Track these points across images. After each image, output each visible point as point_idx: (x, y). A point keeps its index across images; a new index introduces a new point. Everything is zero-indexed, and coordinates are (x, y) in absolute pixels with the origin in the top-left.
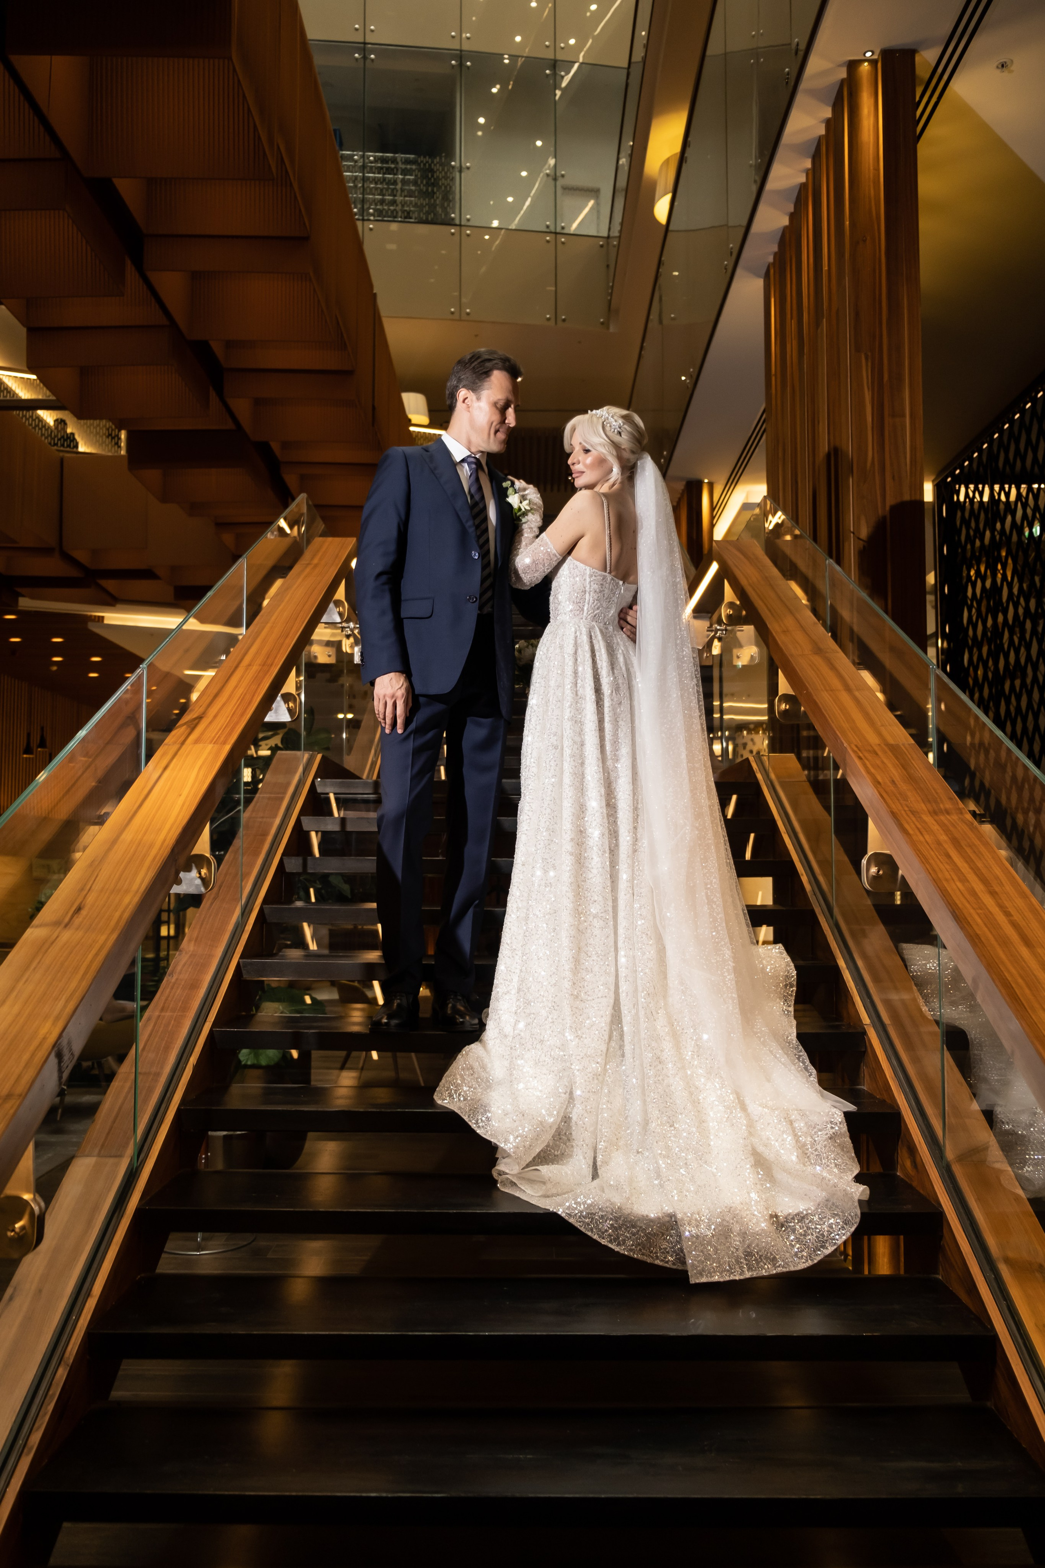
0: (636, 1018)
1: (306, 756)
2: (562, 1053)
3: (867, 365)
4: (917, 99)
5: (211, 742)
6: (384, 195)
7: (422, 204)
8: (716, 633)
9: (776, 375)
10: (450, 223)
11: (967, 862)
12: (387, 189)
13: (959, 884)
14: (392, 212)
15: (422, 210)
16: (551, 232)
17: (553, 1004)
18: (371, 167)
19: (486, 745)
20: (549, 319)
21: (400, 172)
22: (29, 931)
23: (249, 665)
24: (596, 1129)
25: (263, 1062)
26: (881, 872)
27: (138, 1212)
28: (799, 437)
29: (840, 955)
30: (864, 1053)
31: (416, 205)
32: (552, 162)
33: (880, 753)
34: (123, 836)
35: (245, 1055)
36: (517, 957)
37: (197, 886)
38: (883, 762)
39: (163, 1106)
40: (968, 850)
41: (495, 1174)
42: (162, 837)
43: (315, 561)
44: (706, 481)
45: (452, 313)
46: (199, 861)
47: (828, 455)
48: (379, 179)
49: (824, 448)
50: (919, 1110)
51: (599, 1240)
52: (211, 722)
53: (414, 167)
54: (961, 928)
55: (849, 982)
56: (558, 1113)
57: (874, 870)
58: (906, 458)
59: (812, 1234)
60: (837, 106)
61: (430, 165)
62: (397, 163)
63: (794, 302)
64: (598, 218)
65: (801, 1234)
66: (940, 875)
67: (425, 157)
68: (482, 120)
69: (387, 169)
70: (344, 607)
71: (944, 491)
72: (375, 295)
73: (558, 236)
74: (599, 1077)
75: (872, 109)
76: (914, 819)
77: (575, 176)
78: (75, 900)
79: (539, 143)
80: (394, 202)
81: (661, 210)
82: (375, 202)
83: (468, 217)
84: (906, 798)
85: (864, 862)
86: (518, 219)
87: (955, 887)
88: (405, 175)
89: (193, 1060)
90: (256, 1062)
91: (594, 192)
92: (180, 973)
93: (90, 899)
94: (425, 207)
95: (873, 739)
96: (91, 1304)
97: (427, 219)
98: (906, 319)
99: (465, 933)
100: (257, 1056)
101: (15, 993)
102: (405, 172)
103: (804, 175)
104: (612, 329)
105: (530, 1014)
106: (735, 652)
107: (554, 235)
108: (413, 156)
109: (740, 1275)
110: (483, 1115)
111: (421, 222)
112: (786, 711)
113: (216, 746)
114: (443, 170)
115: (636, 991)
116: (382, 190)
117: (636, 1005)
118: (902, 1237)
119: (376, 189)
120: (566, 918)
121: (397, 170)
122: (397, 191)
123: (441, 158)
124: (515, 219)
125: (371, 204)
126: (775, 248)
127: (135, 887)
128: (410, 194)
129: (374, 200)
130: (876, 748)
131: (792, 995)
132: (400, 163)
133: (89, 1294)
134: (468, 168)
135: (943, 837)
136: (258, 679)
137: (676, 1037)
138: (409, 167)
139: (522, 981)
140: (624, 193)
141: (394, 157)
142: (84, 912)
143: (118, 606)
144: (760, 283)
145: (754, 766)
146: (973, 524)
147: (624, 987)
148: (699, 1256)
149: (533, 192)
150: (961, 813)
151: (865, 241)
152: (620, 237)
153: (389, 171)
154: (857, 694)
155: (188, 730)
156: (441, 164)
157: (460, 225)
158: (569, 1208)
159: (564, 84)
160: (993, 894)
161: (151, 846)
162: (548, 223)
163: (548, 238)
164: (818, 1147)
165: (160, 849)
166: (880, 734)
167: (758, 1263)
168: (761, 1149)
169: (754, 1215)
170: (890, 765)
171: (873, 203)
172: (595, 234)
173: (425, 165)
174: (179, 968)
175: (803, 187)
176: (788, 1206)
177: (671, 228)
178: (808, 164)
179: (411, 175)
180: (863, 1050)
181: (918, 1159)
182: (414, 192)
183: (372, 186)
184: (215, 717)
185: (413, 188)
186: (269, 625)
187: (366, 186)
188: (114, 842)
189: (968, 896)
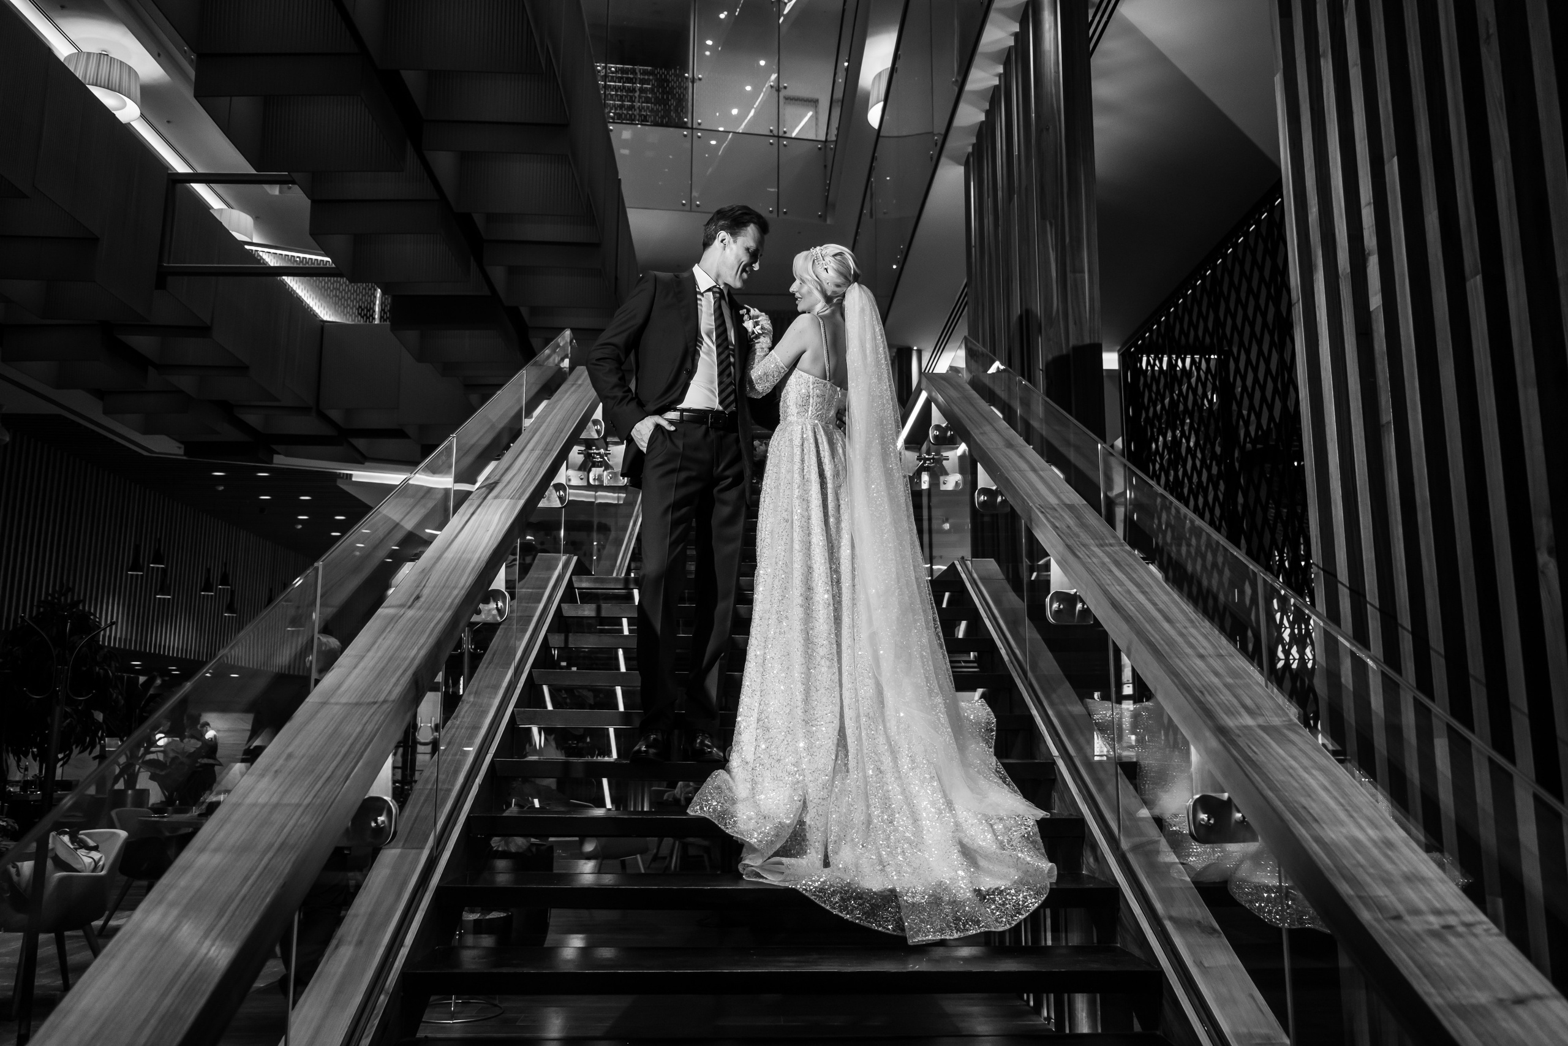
0: (859, 739)
1: (564, 558)
2: (796, 769)
3: (1051, 230)
4: (1090, 19)
5: (508, 498)
6: (623, 101)
7: (657, 110)
8: (925, 463)
9: (975, 246)
10: (684, 126)
11: (1125, 574)
12: (626, 96)
13: (1118, 587)
14: (631, 116)
15: (658, 115)
16: (774, 136)
17: (788, 729)
18: (612, 77)
19: (731, 520)
20: (771, 212)
21: (638, 81)
22: (380, 610)
23: (533, 450)
24: (826, 829)
25: (513, 849)
26: (1061, 607)
27: (439, 889)
28: (995, 297)
29: (1033, 707)
30: (1054, 780)
31: (652, 110)
32: (774, 76)
33: (1059, 509)
34: (445, 555)
35: (496, 843)
36: (756, 697)
37: (494, 616)
38: (1061, 515)
39: (456, 813)
40: (1127, 568)
41: (740, 868)
42: (477, 556)
43: (580, 382)
44: (915, 348)
45: (684, 205)
46: (497, 595)
47: (1021, 317)
48: (619, 87)
49: (1017, 310)
50: (1099, 815)
51: (831, 910)
52: (506, 486)
53: (651, 77)
54: (1118, 612)
55: (1041, 726)
56: (794, 816)
57: (1055, 606)
58: (1085, 307)
59: (1010, 904)
60: (1024, 23)
61: (666, 76)
62: (636, 74)
63: (991, 183)
64: (817, 124)
65: (1000, 904)
66: (1103, 582)
67: (661, 69)
68: (709, 42)
69: (627, 78)
70: (601, 426)
71: (1128, 360)
72: (620, 180)
73: (780, 139)
74: (829, 786)
75: (1053, 24)
76: (1084, 549)
77: (795, 88)
78: (414, 592)
79: (762, 63)
80: (631, 108)
81: (874, 117)
82: (615, 107)
83: (699, 121)
84: (1078, 536)
85: (1048, 600)
86: (744, 124)
87: (1115, 590)
88: (643, 84)
89: (478, 781)
90: (506, 849)
91: (813, 103)
92: (463, 717)
93: (426, 592)
94: (660, 112)
95: (1053, 500)
96: (404, 952)
97: (662, 121)
98: (1083, 194)
99: (712, 684)
100: (507, 844)
101: (376, 646)
102: (642, 82)
103: (998, 78)
104: (829, 222)
105: (768, 739)
106: (942, 479)
107: (777, 139)
108: (650, 68)
109: (950, 935)
110: (730, 820)
111: (656, 124)
112: (984, 501)
113: (513, 501)
114: (678, 80)
115: (858, 716)
116: (621, 96)
117: (859, 728)
118: (1098, 996)
119: (617, 95)
120: (798, 658)
121: (636, 79)
122: (635, 97)
123: (675, 71)
124: (741, 124)
125: (611, 109)
126: (974, 140)
127: (461, 585)
128: (647, 101)
129: (614, 105)
130: (1056, 506)
131: (992, 739)
132: (639, 74)
133: (401, 944)
134: (700, 79)
135: (1107, 560)
136: (541, 459)
137: (894, 753)
138: (646, 77)
139: (761, 713)
140: (840, 104)
141: (633, 68)
142: (422, 600)
143: (367, 464)
144: (961, 170)
145: (959, 568)
146: (1154, 388)
147: (848, 714)
148: (915, 919)
149: (757, 103)
150: (1123, 546)
151: (1048, 130)
152: (836, 141)
153: (629, 80)
154: (1041, 473)
155: (488, 490)
156: (676, 75)
157: (692, 128)
158: (805, 885)
159: (786, 12)
160: (1144, 593)
161: (469, 561)
162: (771, 128)
163: (771, 141)
164: (1014, 843)
165: (477, 563)
166: (1059, 498)
167: (964, 926)
168: (965, 840)
169: (960, 887)
170: (1066, 517)
171: (1054, 99)
172: (814, 138)
173: (661, 76)
174: (462, 713)
175: (996, 88)
176: (987, 883)
177: (882, 134)
178: (1000, 69)
179: (649, 84)
180: (1053, 777)
181: (1099, 852)
182: (651, 99)
183: (613, 93)
184: (509, 482)
185: (650, 96)
186: (545, 424)
187: (607, 93)
188: (439, 558)
189: (1124, 594)
